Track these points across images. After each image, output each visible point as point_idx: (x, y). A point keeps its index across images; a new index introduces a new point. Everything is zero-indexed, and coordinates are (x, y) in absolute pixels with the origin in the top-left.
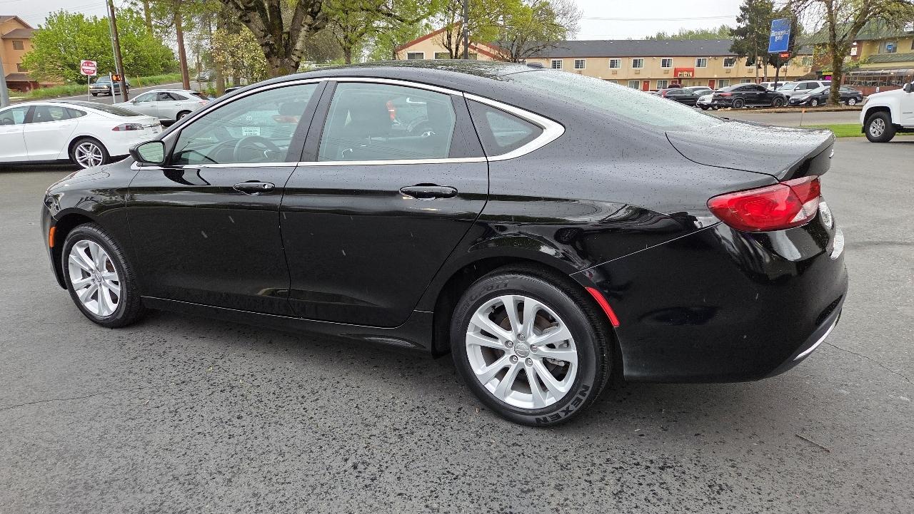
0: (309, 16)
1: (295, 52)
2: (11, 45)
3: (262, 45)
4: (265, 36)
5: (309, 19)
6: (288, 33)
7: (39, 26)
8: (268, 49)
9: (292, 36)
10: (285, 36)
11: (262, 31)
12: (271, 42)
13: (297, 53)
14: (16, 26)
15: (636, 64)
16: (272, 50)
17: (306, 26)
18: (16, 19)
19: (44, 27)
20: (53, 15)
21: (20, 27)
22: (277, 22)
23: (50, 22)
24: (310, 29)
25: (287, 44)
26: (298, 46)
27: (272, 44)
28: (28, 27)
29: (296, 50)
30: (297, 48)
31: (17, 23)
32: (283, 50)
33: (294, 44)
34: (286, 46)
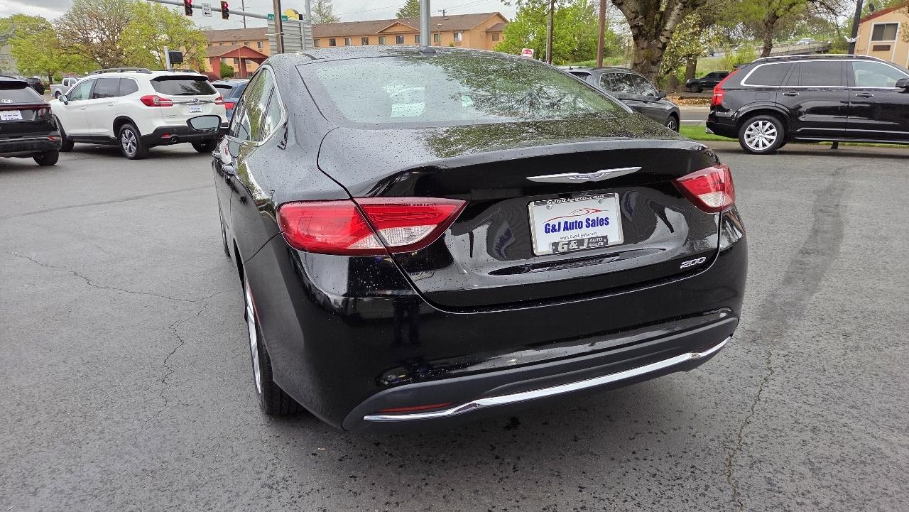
2: (490, 36)
3: (632, 27)
4: (635, 18)
6: (662, 13)
7: (511, 20)
8: (637, 31)
9: (664, 17)
10: (657, 16)
11: (633, 12)
12: (640, 24)
13: (665, 33)
14: (498, 21)
16: (640, 31)
17: (680, 4)
18: (499, 15)
19: (514, 21)
21: (501, 21)
22: (653, 3)
23: (519, 16)
24: (685, 7)
25: (658, 25)
26: (669, 26)
27: (642, 26)
28: (505, 21)
29: (666, 30)
30: (668, 28)
31: (499, 19)
32: (654, 30)
33: (665, 23)
34: (657, 28)
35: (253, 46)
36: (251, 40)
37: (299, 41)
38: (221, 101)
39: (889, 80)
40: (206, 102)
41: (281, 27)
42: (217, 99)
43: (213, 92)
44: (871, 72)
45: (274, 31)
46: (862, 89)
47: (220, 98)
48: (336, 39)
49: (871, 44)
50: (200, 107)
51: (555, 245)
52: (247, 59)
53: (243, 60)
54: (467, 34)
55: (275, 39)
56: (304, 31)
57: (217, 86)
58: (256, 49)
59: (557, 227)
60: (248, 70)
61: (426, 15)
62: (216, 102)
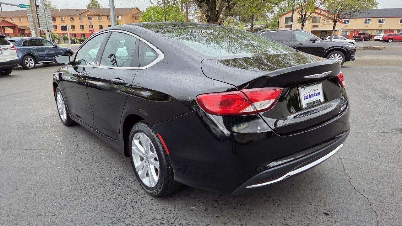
0: (226, 3)
1: (219, 19)
2: (135, 18)
3: (206, 17)
4: (208, 12)
5: (226, 4)
6: (218, 11)
7: (144, 11)
8: (208, 18)
9: (219, 12)
10: (216, 12)
11: (206, 10)
12: (210, 15)
13: (220, 19)
14: (137, 11)
15: (380, 21)
16: (210, 18)
17: (225, 7)
18: (137, 9)
19: (145, 12)
20: (148, 6)
21: (139, 12)
22: (214, 6)
23: (147, 9)
24: (227, 9)
25: (216, 16)
26: (221, 16)
27: (210, 16)
28: (141, 12)
29: (220, 18)
30: (221, 17)
31: (138, 10)
32: (215, 18)
33: (219, 15)
34: (216, 17)
35: (9, 20)
36: (6, 17)
37: (45, 18)
38: (14, 48)
39: (306, 38)
40: (5, 49)
41: (37, 11)
42: (11, 47)
43: (9, 44)
44: (299, 35)
45: (31, 13)
46: (299, 42)
47: (13, 47)
48: (56, 17)
49: (284, 25)
50: (2, 51)
51: (307, 104)
52: (5, 27)
53: (3, 27)
54: (123, 17)
55: (31, 17)
56: (47, 13)
57: (10, 41)
58: (10, 22)
59: (307, 97)
60: (6, 32)
61: (112, 8)
62: (11, 49)
